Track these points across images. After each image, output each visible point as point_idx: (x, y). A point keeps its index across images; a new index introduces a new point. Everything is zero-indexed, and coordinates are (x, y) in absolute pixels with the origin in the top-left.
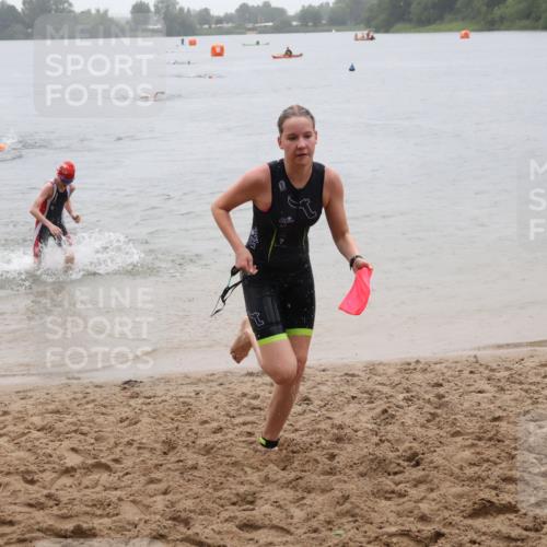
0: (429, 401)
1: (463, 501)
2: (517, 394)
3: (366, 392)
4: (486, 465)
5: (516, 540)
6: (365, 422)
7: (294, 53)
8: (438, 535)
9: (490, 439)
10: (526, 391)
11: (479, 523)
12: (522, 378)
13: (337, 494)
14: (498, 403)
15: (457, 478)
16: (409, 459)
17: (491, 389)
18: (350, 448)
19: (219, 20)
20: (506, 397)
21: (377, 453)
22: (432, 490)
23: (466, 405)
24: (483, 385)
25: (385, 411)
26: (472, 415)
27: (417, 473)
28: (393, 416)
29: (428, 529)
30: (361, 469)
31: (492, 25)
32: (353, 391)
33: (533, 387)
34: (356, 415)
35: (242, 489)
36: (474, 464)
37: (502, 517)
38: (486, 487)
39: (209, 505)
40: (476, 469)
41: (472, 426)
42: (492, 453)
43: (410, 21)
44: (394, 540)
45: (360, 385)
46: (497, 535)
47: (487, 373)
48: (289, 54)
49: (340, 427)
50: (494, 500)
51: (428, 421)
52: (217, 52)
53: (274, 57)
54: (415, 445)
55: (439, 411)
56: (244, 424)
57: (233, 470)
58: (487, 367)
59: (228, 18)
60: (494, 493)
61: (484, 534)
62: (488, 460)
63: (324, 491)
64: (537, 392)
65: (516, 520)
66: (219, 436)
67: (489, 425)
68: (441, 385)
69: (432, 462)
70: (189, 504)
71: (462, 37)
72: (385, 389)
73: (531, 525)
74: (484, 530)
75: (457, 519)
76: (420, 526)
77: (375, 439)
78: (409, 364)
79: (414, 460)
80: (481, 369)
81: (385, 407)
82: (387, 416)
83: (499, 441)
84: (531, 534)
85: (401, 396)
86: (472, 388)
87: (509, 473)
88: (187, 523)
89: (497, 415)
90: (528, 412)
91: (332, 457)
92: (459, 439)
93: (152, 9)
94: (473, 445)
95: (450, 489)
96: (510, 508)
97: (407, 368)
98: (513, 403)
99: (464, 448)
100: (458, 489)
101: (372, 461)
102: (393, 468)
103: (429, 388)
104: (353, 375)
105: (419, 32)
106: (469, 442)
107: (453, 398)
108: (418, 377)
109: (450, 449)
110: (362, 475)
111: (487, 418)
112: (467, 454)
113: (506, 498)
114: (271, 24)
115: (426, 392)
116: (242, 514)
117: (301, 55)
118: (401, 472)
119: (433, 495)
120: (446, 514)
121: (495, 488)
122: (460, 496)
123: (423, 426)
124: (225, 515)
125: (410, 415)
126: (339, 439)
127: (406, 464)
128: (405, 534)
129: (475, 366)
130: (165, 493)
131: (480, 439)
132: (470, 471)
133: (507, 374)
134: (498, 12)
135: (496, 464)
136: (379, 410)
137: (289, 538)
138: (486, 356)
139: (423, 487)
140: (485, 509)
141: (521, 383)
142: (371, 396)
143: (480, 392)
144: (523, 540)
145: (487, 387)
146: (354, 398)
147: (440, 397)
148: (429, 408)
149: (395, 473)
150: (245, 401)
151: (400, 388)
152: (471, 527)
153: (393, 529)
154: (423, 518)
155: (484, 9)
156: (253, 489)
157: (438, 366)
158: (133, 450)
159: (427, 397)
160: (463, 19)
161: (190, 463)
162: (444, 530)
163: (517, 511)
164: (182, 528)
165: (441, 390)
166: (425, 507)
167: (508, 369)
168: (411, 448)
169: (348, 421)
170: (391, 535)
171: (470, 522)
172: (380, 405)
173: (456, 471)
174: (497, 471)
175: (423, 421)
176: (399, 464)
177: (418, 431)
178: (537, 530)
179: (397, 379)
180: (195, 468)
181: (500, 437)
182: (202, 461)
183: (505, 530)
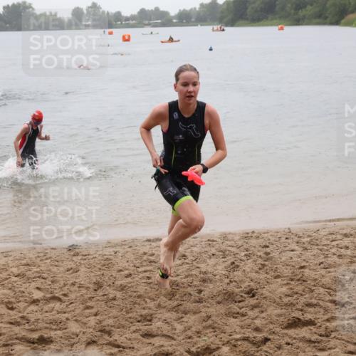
0: (260, 257)
1: (282, 319)
2: (315, 252)
3: (222, 251)
4: (295, 296)
5: (314, 342)
6: (221, 270)
7: (174, 39)
8: (266, 340)
9: (299, 280)
10: (321, 250)
11: (292, 332)
12: (318, 242)
13: (203, 314)
14: (303, 257)
15: (278, 304)
16: (248, 293)
17: (299, 249)
18: (211, 286)
19: (127, 19)
20: (308, 253)
21: (229, 289)
22: (262, 312)
23: (283, 259)
24: (294, 246)
25: (233, 263)
26: (287, 265)
27: (253, 301)
28: (238, 266)
29: (260, 336)
30: (219, 299)
31: (298, 22)
32: (213, 251)
33: (325, 248)
34: (215, 266)
35: (144, 312)
36: (289, 296)
37: (305, 328)
38: (296, 309)
39: (123, 322)
40: (290, 298)
41: (287, 272)
42: (299, 288)
43: (247, 19)
44: (239, 343)
45: (217, 246)
46: (303, 340)
47: (296, 239)
48: (171, 40)
49: (205, 273)
50: (301, 317)
51: (260, 269)
52: (126, 39)
53: (162, 42)
54: (252, 284)
55: (266, 263)
56: (145, 271)
57: (139, 300)
58: (296, 235)
59: (133, 18)
60: (300, 313)
61: (295, 339)
62: (297, 293)
63: (195, 313)
64: (327, 250)
65: (314, 330)
66: (129, 279)
67: (298, 272)
68: (268, 247)
69: (262, 294)
70: (111, 321)
71: (279, 29)
72: (234, 250)
73: (323, 333)
74: (294, 336)
75: (278, 330)
76: (255, 334)
77: (227, 281)
79: (251, 293)
80: (292, 236)
81: (233, 260)
82: (234, 266)
83: (304, 281)
84: (324, 338)
85: (243, 254)
86: (287, 248)
87: (310, 301)
88: (109, 333)
89: (302, 265)
90: (322, 263)
91: (200, 292)
92: (279, 280)
93: (85, 12)
94: (288, 284)
95: (273, 311)
96: (311, 323)
97: (247, 236)
98: (312, 258)
99: (282, 285)
100: (278, 311)
101: (225, 294)
102: (238, 298)
103: (260, 249)
104: (213, 241)
105: (252, 26)
106: (285, 282)
107: (275, 254)
108: (253, 242)
109: (273, 286)
110: (219, 303)
111: (297, 267)
112: (284, 289)
113: (308, 316)
114: (159, 21)
115: (259, 251)
116: (144, 328)
117: (179, 41)
118: (243, 301)
119: (263, 315)
120: (271, 326)
121: (302, 310)
122: (280, 315)
123: (257, 272)
124: (133, 328)
125: (249, 266)
126: (204, 281)
127: (246, 296)
128: (246, 339)
129: (289, 234)
130: (96, 315)
131: (292, 280)
132: (286, 300)
133: (309, 239)
134: (301, 13)
135: (302, 295)
136: (229, 262)
137: (174, 342)
138: (296, 228)
139: (257, 310)
140: (295, 323)
141: (317, 245)
142: (224, 254)
143: (292, 251)
144: (318, 342)
145: (296, 248)
146: (213, 255)
147: (267, 254)
148: (260, 261)
149: (240, 302)
150: (145, 257)
151: (242, 248)
152: (286, 334)
153: (238, 336)
154: (257, 329)
155: (293, 11)
156: (151, 312)
157: (266, 235)
158: (75, 288)
159: (259, 254)
160: (280, 18)
161: (111, 296)
162: (270, 337)
163: (315, 325)
164: (106, 337)
165: (268, 250)
166: (258, 323)
167: (309, 236)
168: (249, 286)
169: (210, 269)
170: (237, 340)
171: (286, 331)
172: (230, 259)
173: (278, 300)
174: (302, 300)
175: (256, 269)
176: (242, 296)
177: (254, 275)
178: (327, 336)
179: (240, 243)
180: (114, 299)
181: (304, 278)
182: (119, 295)
183: (308, 336)
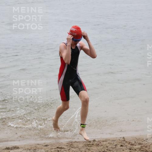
12: (147, 149)
47: (129, 146)
58: (129, 143)
78: (90, 142)
108: (94, 148)
